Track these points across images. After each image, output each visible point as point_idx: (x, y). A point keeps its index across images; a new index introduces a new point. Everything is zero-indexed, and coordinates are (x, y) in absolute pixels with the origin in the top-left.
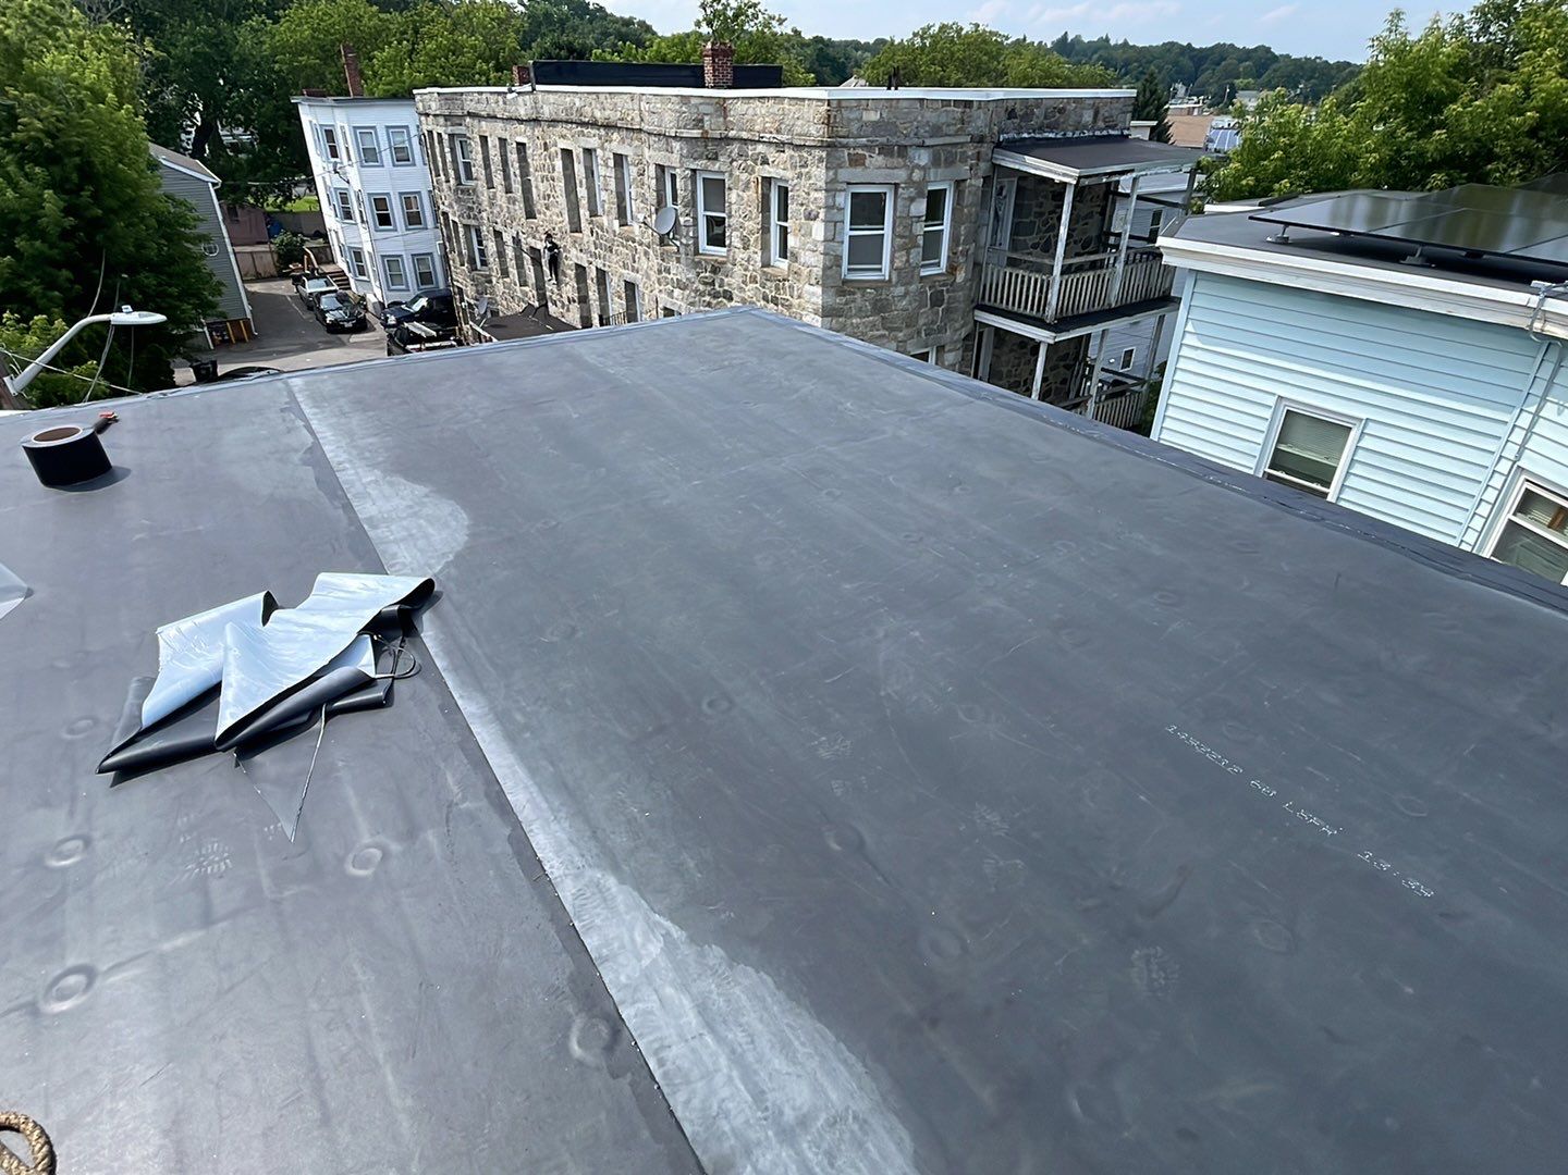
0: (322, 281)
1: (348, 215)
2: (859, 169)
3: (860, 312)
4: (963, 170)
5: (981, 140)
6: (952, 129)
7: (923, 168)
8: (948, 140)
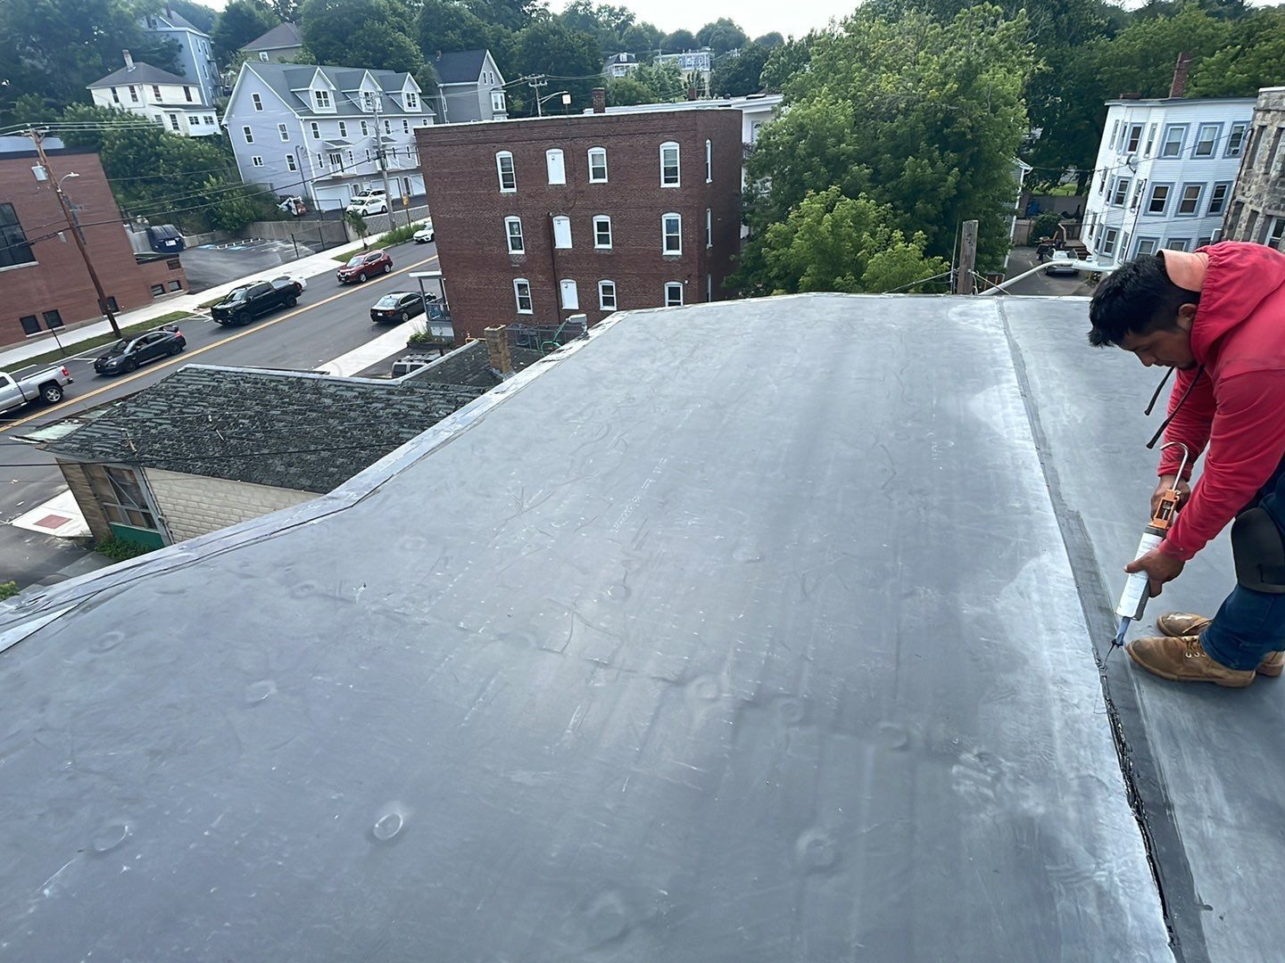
0: (1064, 254)
1: (1120, 200)
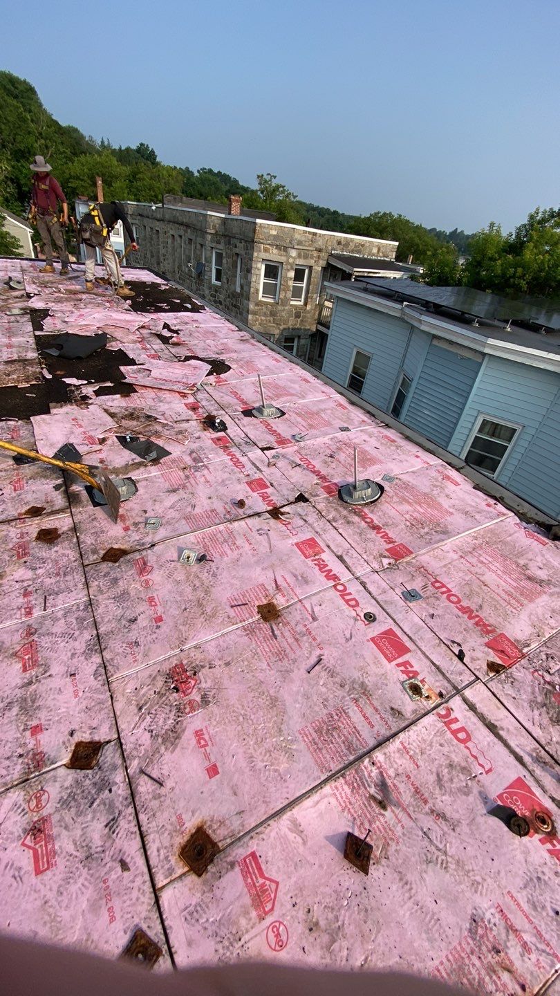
2: (267, 254)
3: (265, 315)
4: (312, 262)
5: (320, 250)
6: (307, 244)
7: (293, 258)
8: (304, 248)
